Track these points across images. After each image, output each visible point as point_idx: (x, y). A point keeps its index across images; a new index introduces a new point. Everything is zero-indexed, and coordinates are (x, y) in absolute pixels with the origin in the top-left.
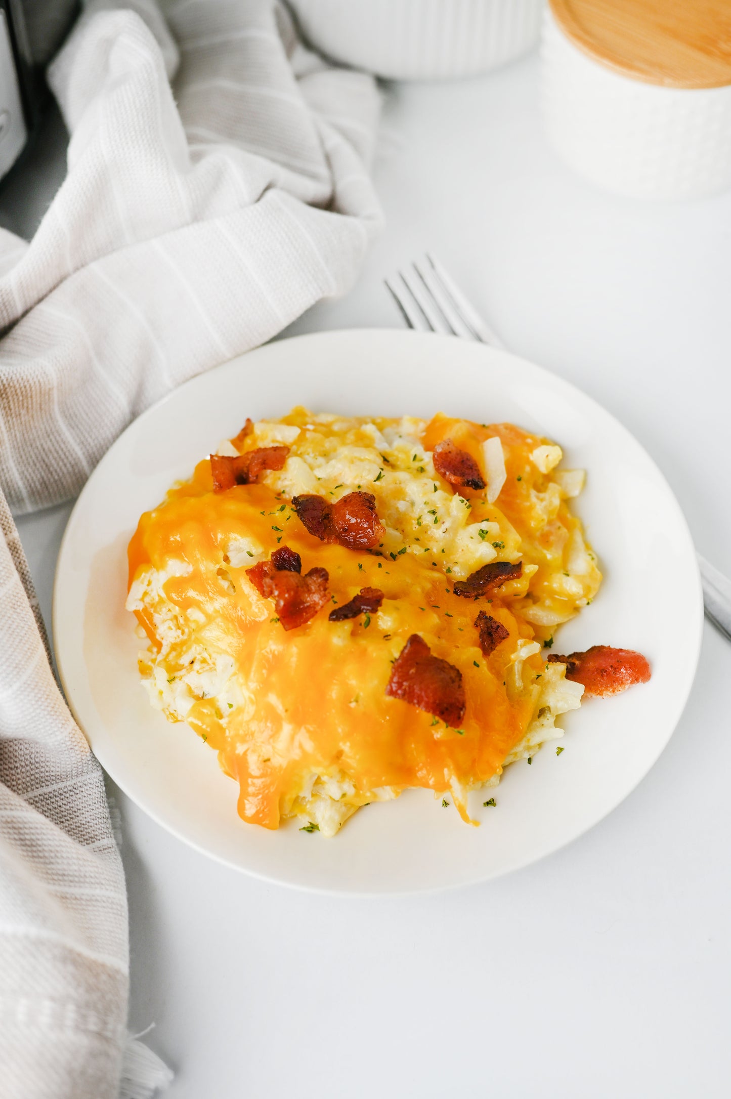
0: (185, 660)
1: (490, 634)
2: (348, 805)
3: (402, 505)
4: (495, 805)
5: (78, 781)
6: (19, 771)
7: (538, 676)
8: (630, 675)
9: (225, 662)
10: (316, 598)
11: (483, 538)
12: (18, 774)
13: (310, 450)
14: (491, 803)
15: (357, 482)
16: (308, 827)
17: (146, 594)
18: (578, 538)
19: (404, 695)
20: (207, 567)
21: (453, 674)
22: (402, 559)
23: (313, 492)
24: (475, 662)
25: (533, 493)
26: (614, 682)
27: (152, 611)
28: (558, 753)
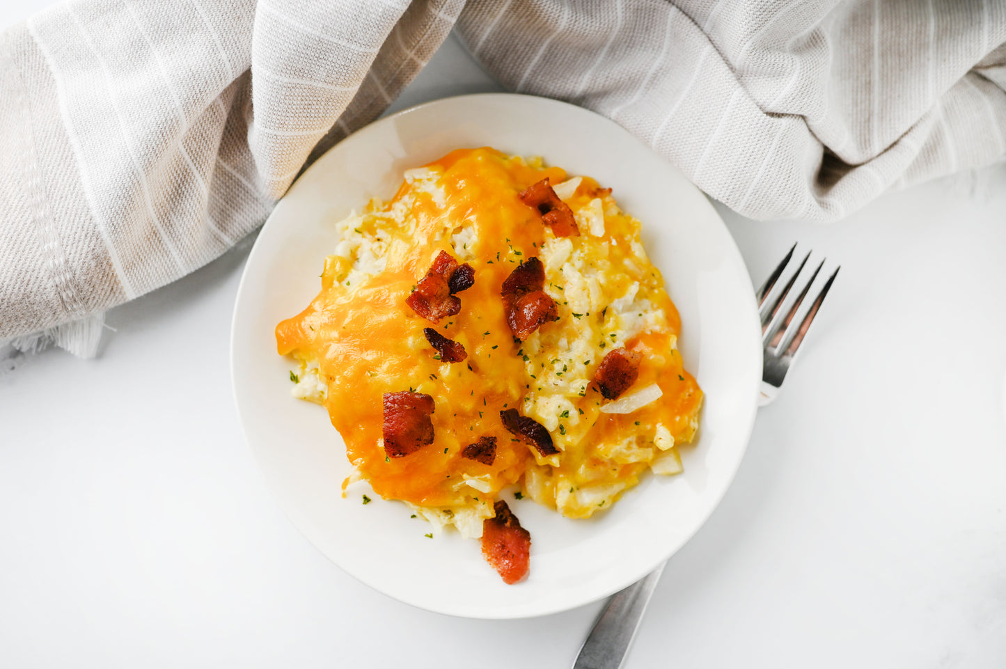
0: (381, 233)
1: (480, 451)
3: (563, 342)
4: (365, 503)
7: (476, 499)
8: (504, 569)
9: (382, 264)
11: (562, 416)
13: (586, 251)
14: (367, 500)
15: (568, 300)
16: (294, 376)
17: (420, 180)
18: (617, 488)
19: (388, 408)
21: (426, 437)
22: (519, 360)
23: (546, 271)
24: (448, 449)
25: (633, 438)
26: (496, 558)
27: (410, 191)
28: (427, 536)
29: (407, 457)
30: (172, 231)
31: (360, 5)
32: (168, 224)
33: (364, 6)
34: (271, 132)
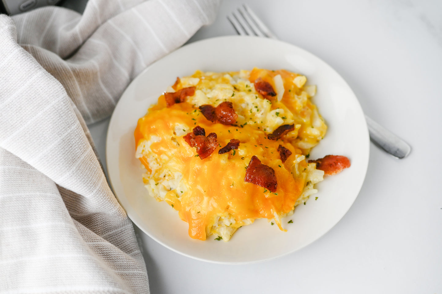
0: (162, 176)
1: (284, 154)
2: (233, 228)
3: (243, 105)
4: (292, 222)
5: (123, 228)
6: (99, 226)
7: (305, 169)
8: (342, 165)
9: (178, 175)
10: (213, 145)
11: (278, 115)
12: (98, 227)
13: (204, 87)
14: (290, 222)
15: (224, 98)
16: (218, 238)
17: (143, 151)
18: (316, 113)
19: (252, 181)
20: (167, 137)
21: (271, 171)
22: (245, 127)
23: (207, 104)
24: (279, 165)
25: (296, 96)
26: (336, 169)
27: (146, 157)
28: (316, 199)
29: (278, 183)
30: (124, 267)
31: (56, 111)
32: (120, 267)
33: (57, 110)
34: (95, 190)
